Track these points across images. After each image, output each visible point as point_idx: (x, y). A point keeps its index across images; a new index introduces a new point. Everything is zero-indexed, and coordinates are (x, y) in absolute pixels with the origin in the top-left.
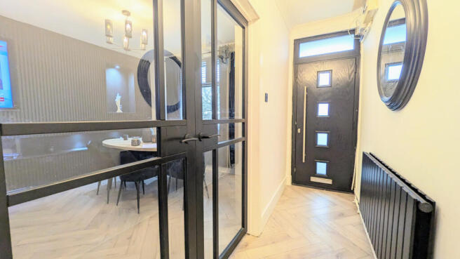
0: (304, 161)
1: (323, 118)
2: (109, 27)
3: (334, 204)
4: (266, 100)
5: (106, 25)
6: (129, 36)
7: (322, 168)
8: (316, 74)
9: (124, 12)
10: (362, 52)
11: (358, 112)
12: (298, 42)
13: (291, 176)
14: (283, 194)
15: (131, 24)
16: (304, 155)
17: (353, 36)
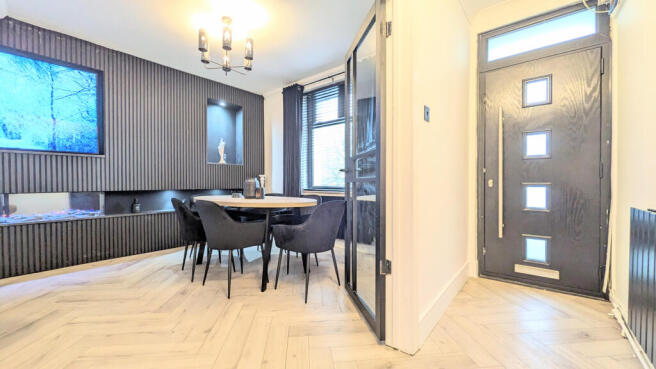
0: (501, 236)
1: (536, 159)
2: (203, 38)
3: (567, 316)
4: (427, 118)
5: (200, 37)
6: (227, 47)
7: (536, 248)
8: (520, 85)
9: (224, 18)
10: (614, 35)
11: (610, 146)
12: (484, 37)
13: (477, 262)
14: (462, 291)
15: (230, 32)
16: (501, 225)
17: (594, 9)
